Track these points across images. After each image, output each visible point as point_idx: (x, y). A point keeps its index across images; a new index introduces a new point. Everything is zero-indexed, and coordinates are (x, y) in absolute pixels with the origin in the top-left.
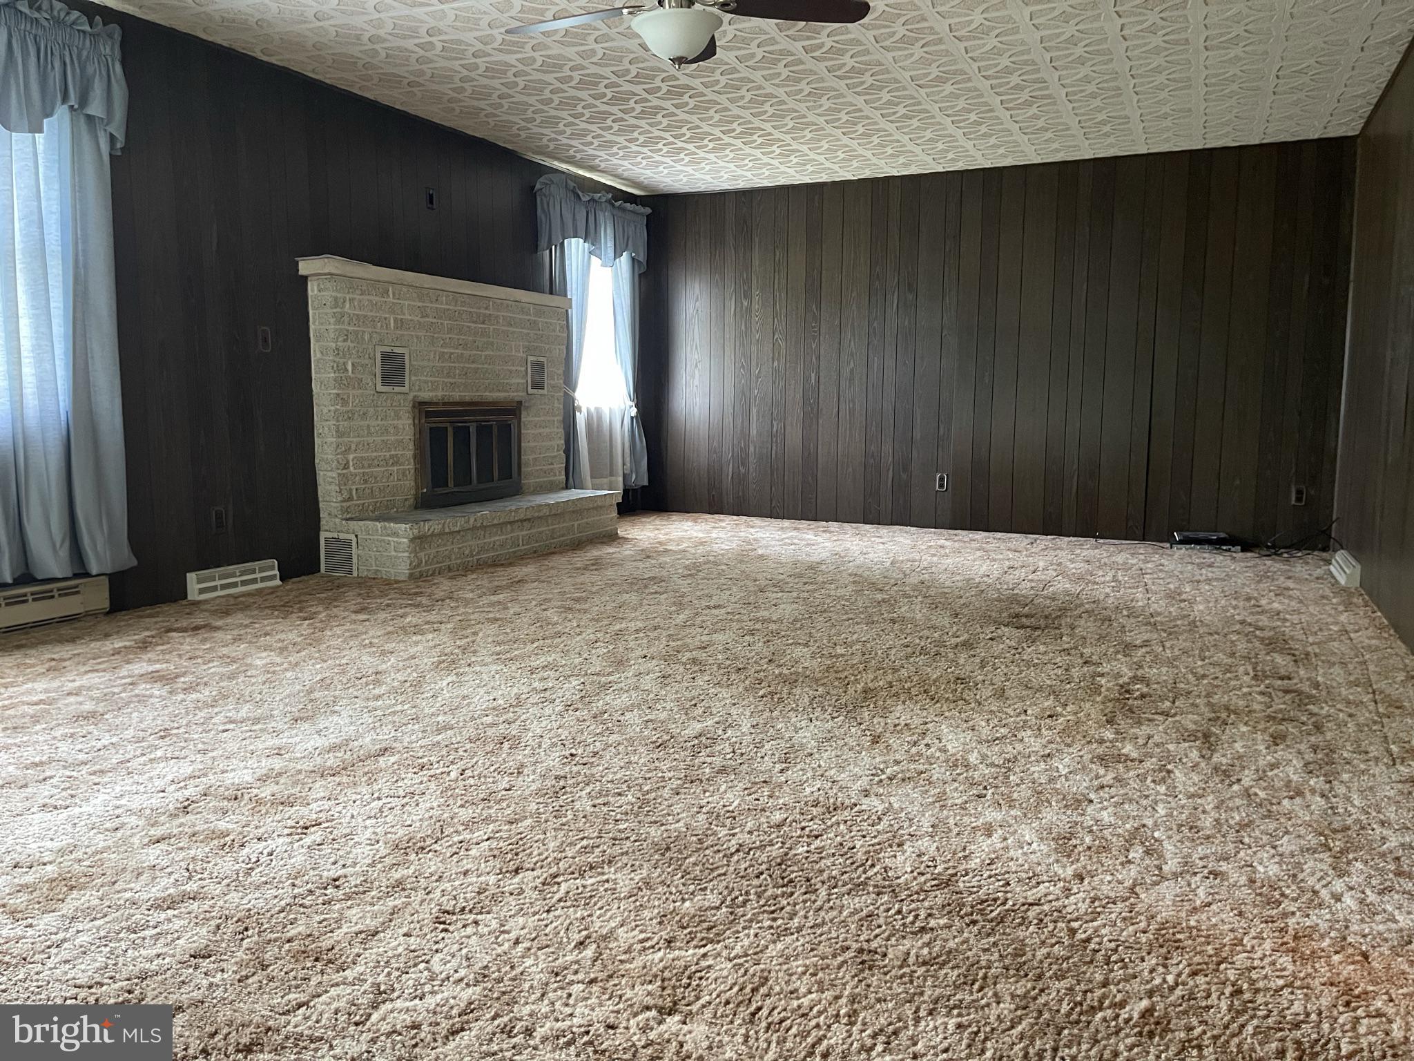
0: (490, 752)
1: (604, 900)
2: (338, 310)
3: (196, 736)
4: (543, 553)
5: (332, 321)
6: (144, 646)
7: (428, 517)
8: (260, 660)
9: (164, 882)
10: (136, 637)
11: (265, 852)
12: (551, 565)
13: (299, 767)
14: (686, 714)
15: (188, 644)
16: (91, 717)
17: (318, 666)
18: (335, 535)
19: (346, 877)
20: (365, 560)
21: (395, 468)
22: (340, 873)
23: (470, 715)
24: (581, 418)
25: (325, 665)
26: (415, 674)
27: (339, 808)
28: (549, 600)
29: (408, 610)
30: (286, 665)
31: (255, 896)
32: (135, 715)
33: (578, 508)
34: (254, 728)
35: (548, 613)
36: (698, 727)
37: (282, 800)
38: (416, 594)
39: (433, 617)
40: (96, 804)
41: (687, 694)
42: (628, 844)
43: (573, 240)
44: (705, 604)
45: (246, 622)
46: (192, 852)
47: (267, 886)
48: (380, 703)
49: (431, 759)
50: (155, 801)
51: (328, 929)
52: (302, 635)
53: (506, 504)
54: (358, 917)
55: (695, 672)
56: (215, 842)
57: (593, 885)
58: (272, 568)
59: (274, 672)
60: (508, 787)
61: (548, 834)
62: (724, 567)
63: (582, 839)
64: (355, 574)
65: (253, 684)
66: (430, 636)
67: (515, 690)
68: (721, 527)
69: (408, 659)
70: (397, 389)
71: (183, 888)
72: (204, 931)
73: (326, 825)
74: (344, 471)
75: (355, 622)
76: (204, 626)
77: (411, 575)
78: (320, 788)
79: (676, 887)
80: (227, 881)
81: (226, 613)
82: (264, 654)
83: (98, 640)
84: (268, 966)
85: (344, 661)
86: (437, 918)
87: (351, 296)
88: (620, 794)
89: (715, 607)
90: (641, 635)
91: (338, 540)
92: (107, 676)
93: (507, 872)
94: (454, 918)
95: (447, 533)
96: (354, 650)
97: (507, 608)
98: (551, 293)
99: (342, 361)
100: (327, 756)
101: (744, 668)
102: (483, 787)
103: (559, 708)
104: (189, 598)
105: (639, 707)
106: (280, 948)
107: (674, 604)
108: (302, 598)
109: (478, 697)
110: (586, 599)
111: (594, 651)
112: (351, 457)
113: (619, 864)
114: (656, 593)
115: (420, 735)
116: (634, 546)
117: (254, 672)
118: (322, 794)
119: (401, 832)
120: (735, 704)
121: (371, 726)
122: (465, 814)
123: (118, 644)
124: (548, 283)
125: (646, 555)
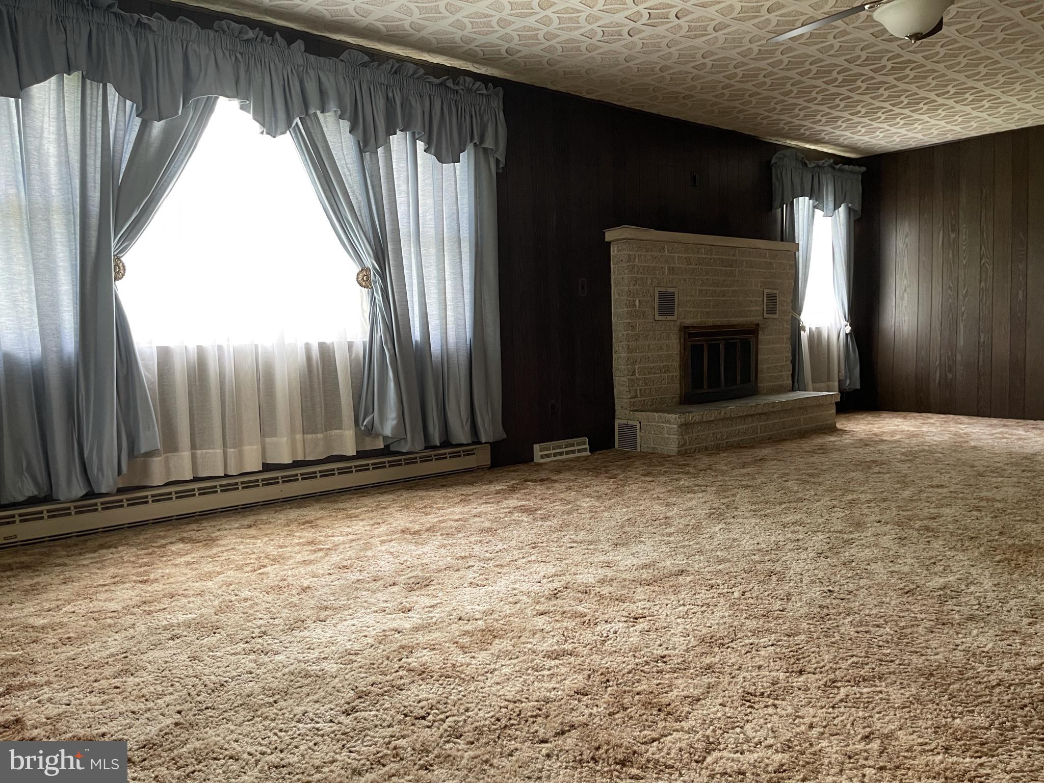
0: (762, 581)
1: (881, 707)
2: (631, 263)
3: (554, 549)
4: (776, 439)
5: (626, 271)
6: (513, 489)
7: (692, 410)
8: (586, 503)
9: (550, 641)
10: (508, 484)
11: (611, 630)
12: (784, 448)
13: (624, 577)
14: (928, 570)
15: (539, 490)
16: (489, 530)
17: (624, 510)
18: (625, 422)
19: (670, 656)
20: (645, 440)
21: (666, 375)
22: (666, 652)
23: (741, 553)
24: (804, 335)
25: (629, 509)
26: (694, 521)
27: (657, 608)
28: (788, 474)
29: (680, 476)
30: (602, 508)
31: (610, 659)
32: (515, 532)
33: (803, 406)
34: (589, 547)
35: (789, 484)
36: (941, 581)
37: (617, 597)
38: (684, 465)
39: (700, 481)
40: (501, 585)
41: (925, 554)
42: (893, 666)
43: (801, 199)
44: (927, 483)
45: (573, 478)
46: (565, 624)
47: (617, 654)
48: (672, 538)
49: (718, 581)
50: (536, 588)
51: (664, 690)
52: (610, 489)
53: (747, 401)
54: (683, 686)
55: (930, 537)
56: (578, 619)
57: (869, 693)
58: (585, 444)
59: (596, 512)
60: (781, 609)
61: (822, 648)
62: (940, 455)
63: (852, 656)
64: (639, 450)
65: (584, 519)
66: (700, 495)
67: (773, 539)
68: (930, 423)
69: (687, 510)
70: (669, 318)
71: (563, 646)
72: (580, 677)
73: (650, 618)
74: (633, 377)
75: (644, 482)
76: (547, 479)
77: (679, 451)
78: (641, 593)
79: (945, 706)
80: (589, 647)
81: (559, 472)
82: (588, 500)
83: (486, 484)
84: (627, 708)
85: (642, 508)
86: (743, 696)
87: (640, 253)
88: (878, 626)
89: (938, 487)
90: (873, 505)
91: (627, 425)
92: (495, 507)
93: (793, 672)
94: (757, 699)
95: (705, 422)
96: (647, 501)
97: (755, 479)
98: (782, 240)
99: (632, 299)
100: (641, 571)
101: (977, 538)
102: (762, 606)
103: (812, 554)
104: (535, 461)
105: (882, 560)
106: (633, 698)
107: (898, 482)
108: (606, 464)
109: (745, 541)
110: (818, 475)
111: (833, 514)
112: (637, 367)
113: (889, 681)
114: (879, 473)
115: (706, 564)
116: (853, 436)
117: (583, 511)
118: (643, 597)
119: (705, 631)
120: (973, 566)
121: (669, 554)
122: (752, 624)
123: (498, 488)
124: (780, 233)
125: (865, 443)
